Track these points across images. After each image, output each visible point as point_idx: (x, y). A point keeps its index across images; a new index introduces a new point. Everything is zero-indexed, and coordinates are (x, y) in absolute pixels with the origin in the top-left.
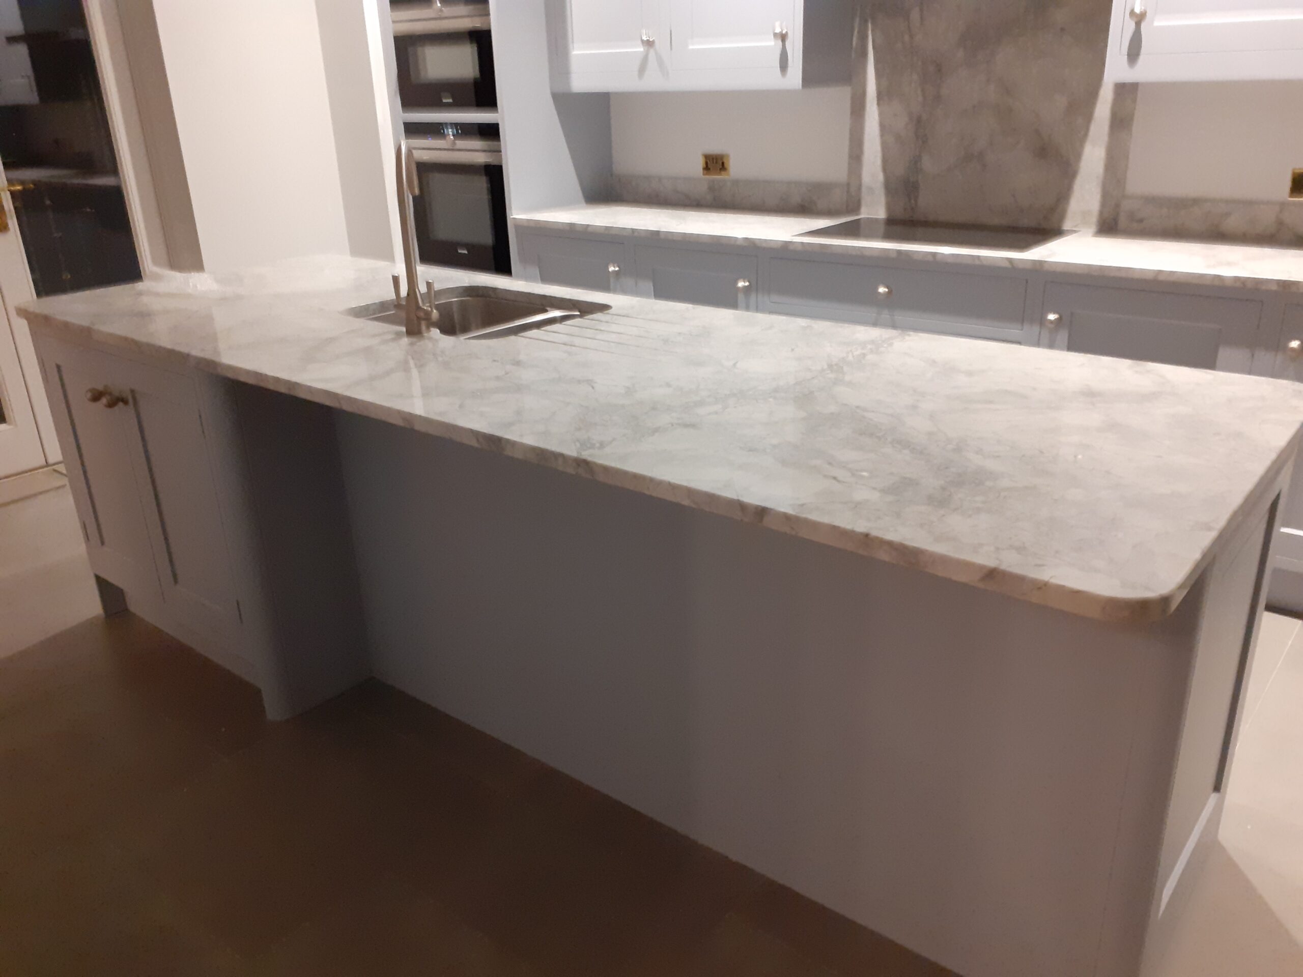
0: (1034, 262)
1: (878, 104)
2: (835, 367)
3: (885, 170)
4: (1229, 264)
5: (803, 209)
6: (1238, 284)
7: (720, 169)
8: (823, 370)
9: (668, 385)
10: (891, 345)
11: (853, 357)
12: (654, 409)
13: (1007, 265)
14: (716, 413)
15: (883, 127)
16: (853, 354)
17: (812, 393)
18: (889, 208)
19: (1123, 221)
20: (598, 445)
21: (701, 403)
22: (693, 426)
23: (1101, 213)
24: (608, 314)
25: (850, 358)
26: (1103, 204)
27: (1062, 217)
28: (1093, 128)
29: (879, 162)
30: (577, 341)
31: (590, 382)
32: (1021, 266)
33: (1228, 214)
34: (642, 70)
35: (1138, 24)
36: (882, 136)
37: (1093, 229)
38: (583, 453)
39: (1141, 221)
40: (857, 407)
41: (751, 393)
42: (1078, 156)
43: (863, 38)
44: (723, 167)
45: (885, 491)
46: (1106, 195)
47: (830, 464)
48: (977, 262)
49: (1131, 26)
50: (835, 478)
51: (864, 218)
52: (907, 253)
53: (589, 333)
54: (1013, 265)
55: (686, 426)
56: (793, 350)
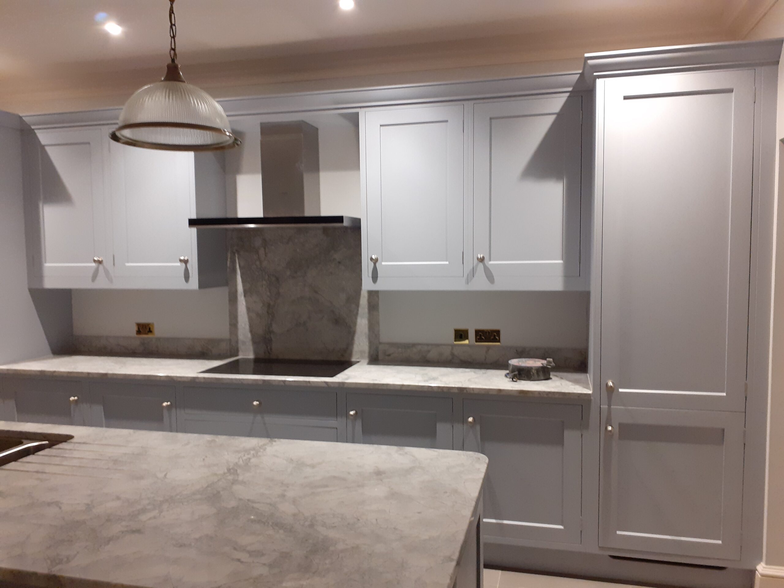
0: (339, 383)
1: (245, 296)
2: (232, 470)
3: (251, 331)
4: (434, 379)
5: (203, 355)
6: (440, 390)
7: (148, 332)
8: (224, 473)
9: (118, 498)
10: (265, 450)
11: (243, 460)
12: (108, 520)
13: (325, 385)
14: (155, 517)
15: (248, 309)
16: (242, 458)
17: (219, 492)
18: (255, 353)
19: (381, 357)
20: (65, 559)
21: (144, 511)
22: (138, 531)
23: (369, 352)
24: (71, 442)
25: (241, 462)
26: (370, 347)
27: (351, 355)
28: (360, 310)
29: (247, 327)
30: (48, 469)
31: (57, 504)
32: (332, 386)
33: (429, 351)
34: (94, 277)
35: (375, 264)
36: (248, 313)
37: (367, 361)
38: (53, 569)
39: (389, 355)
40: (248, 500)
41: (178, 497)
42: (355, 324)
43: (233, 262)
44: (150, 331)
45: (271, 566)
46: (371, 343)
47: (235, 549)
48: (309, 385)
49: (371, 265)
50: (239, 560)
51: (241, 359)
52: (268, 381)
53: (57, 460)
54: (328, 385)
55: (133, 532)
56: (204, 459)
